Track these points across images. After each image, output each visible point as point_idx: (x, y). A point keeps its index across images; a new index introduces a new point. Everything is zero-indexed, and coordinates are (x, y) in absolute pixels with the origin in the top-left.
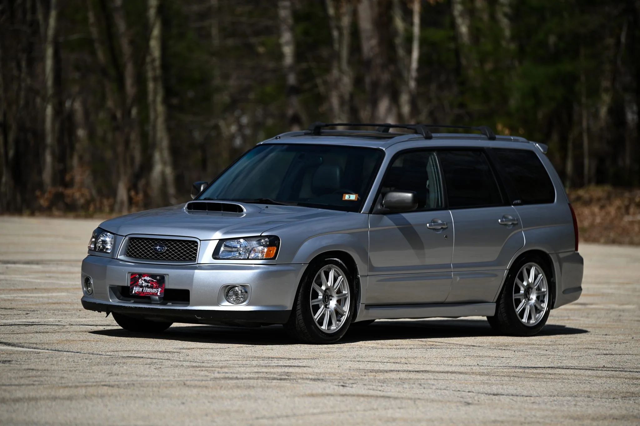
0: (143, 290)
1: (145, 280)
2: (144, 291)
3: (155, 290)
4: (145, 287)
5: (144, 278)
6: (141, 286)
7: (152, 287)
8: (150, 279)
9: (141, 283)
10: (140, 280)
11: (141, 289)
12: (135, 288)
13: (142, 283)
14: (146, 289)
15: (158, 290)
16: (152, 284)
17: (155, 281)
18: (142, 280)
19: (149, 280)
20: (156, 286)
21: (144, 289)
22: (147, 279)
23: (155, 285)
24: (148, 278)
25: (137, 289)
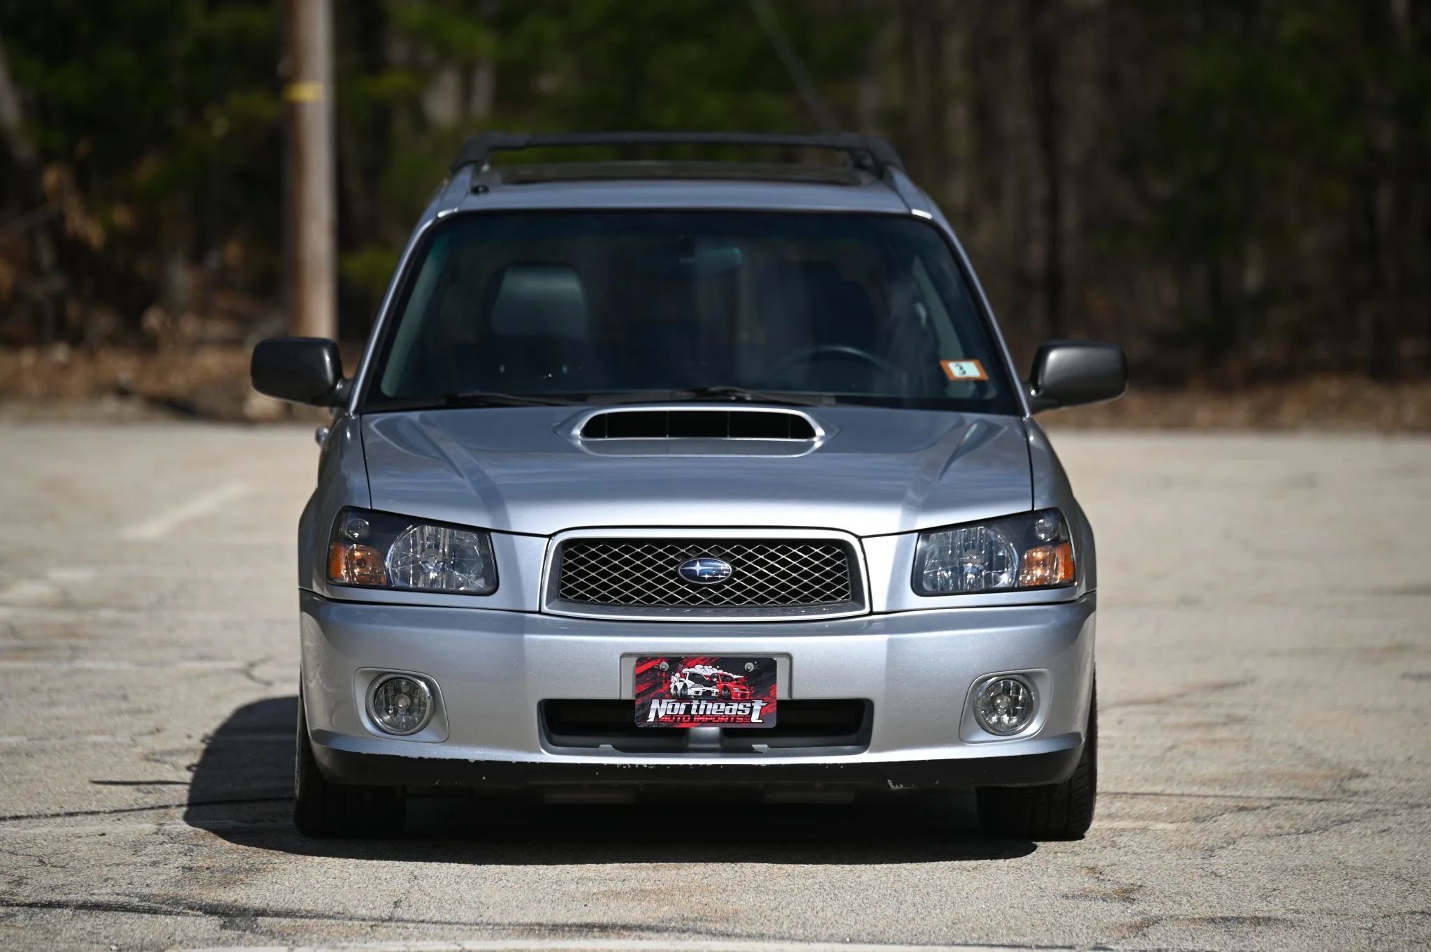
0: (688, 709)
1: (693, 677)
2: (693, 712)
3: (741, 707)
4: (697, 697)
5: (692, 670)
6: (683, 698)
7: (727, 699)
8: (715, 671)
9: (680, 686)
10: (674, 679)
11: (680, 708)
12: (655, 705)
13: (685, 686)
14: (702, 707)
15: (752, 708)
16: (725, 688)
17: (735, 677)
18: (684, 676)
19: (713, 676)
20: (743, 695)
21: (695, 707)
22: (705, 673)
23: (736, 690)
24: (709, 671)
25: (664, 706)
